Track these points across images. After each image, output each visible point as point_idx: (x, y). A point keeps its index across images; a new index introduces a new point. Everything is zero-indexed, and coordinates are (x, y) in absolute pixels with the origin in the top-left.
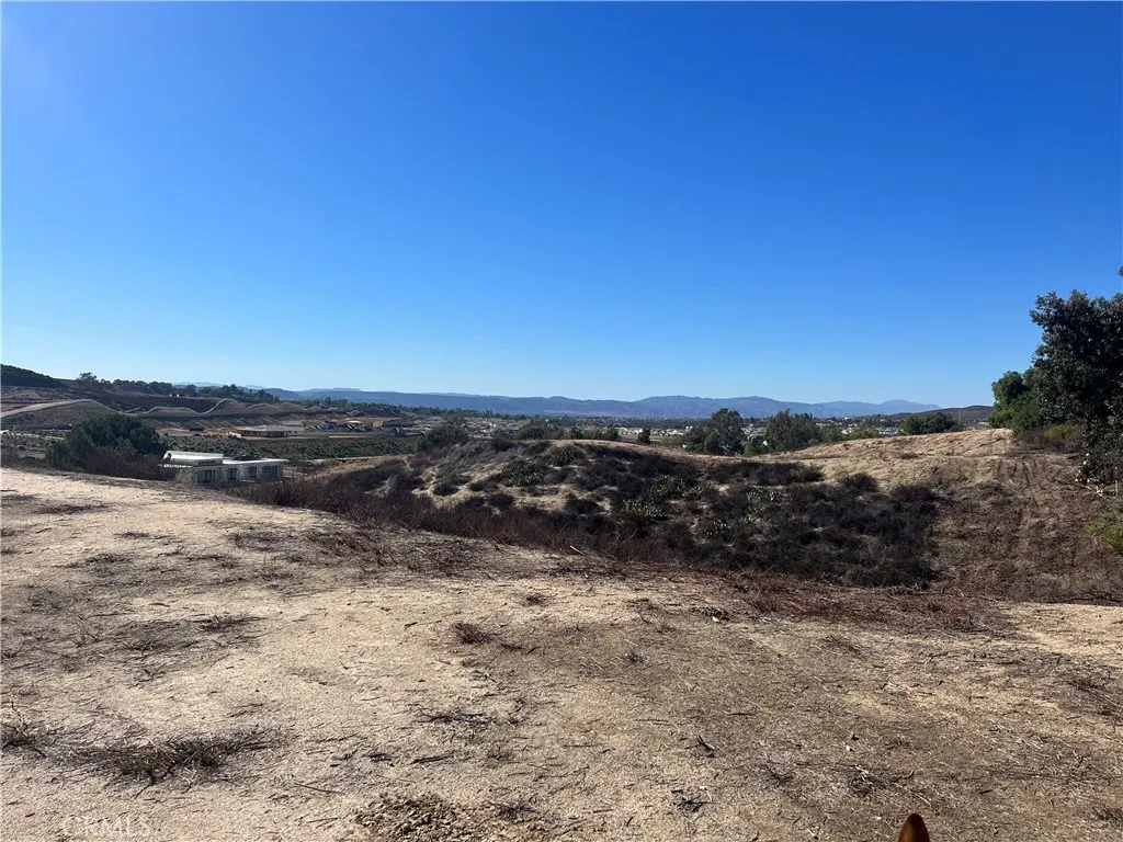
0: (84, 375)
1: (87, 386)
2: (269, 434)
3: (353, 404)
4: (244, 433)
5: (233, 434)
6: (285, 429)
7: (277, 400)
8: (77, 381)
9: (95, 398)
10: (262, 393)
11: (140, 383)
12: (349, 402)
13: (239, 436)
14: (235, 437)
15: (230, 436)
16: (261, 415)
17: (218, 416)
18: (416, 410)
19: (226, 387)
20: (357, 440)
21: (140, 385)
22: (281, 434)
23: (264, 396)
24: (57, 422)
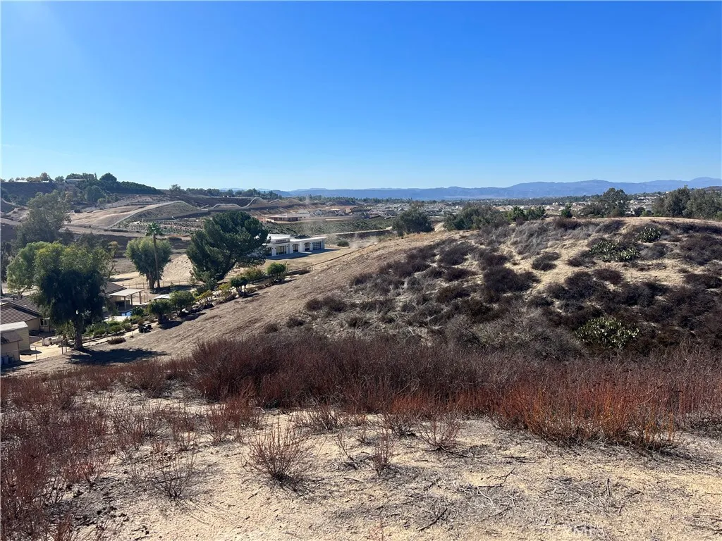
0: (174, 186)
1: (176, 193)
2: (289, 219)
3: (325, 199)
4: (275, 219)
5: (269, 220)
6: (298, 216)
7: (281, 198)
8: (170, 190)
9: (182, 200)
10: (271, 193)
11: (201, 190)
12: (323, 197)
13: (273, 221)
14: (270, 222)
15: (268, 221)
16: (277, 207)
17: (253, 209)
18: (365, 200)
19: (250, 191)
20: (342, 221)
21: (201, 192)
22: (296, 219)
23: (272, 195)
24: (165, 215)
